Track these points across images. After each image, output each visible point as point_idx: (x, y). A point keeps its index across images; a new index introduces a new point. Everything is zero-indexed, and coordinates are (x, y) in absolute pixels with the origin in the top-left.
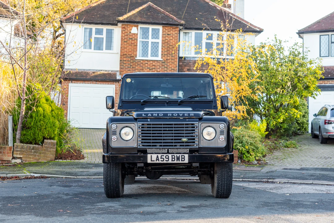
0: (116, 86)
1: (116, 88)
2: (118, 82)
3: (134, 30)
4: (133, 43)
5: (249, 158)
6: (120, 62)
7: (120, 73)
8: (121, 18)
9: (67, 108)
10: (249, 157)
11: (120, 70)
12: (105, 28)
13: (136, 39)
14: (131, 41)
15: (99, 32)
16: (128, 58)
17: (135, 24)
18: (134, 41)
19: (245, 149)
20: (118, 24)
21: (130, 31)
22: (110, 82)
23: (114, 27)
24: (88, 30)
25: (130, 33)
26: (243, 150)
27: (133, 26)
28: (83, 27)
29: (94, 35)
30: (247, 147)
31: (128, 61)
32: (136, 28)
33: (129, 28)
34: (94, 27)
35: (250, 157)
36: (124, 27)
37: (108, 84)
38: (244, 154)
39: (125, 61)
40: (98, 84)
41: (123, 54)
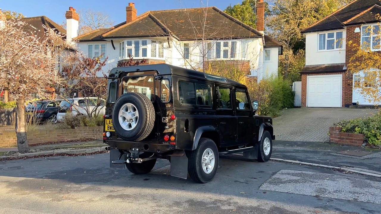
0: (343, 75)
1: (343, 76)
2: (345, 72)
3: (357, 30)
4: (356, 40)
5: (374, 142)
6: (346, 56)
7: (346, 65)
8: (345, 23)
9: (306, 93)
10: (375, 140)
11: (346, 62)
12: (335, 32)
13: (359, 37)
14: (354, 39)
15: (331, 36)
16: (352, 52)
17: (357, 25)
18: (357, 38)
19: (371, 134)
20: (343, 27)
21: (354, 31)
22: (338, 72)
23: (343, 30)
24: (323, 36)
25: (354, 32)
26: (368, 134)
27: (356, 27)
28: (318, 34)
29: (327, 39)
30: (373, 132)
31: (352, 55)
32: (359, 28)
33: (353, 29)
34: (326, 33)
35: (377, 140)
36: (349, 29)
37: (337, 74)
38: (369, 137)
39: (350, 55)
40: (328, 74)
41: (348, 50)
